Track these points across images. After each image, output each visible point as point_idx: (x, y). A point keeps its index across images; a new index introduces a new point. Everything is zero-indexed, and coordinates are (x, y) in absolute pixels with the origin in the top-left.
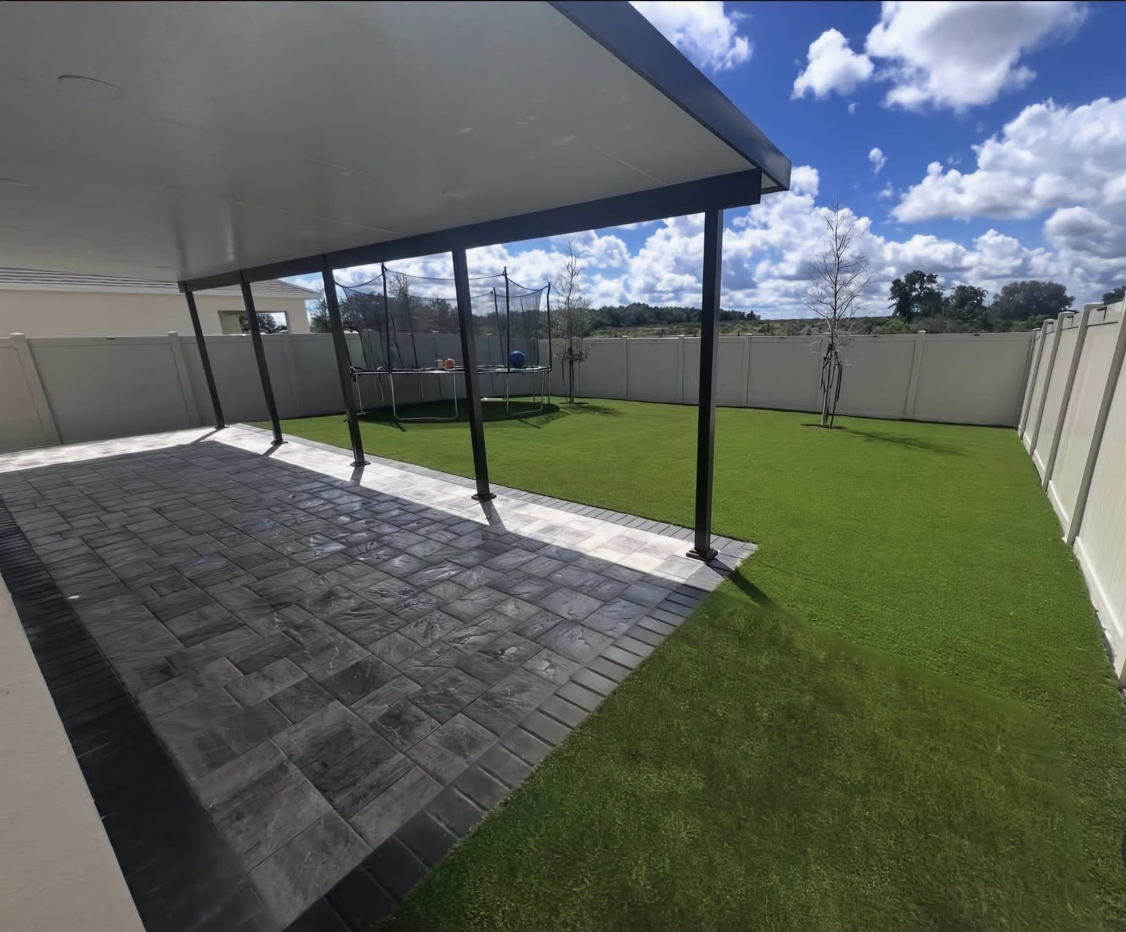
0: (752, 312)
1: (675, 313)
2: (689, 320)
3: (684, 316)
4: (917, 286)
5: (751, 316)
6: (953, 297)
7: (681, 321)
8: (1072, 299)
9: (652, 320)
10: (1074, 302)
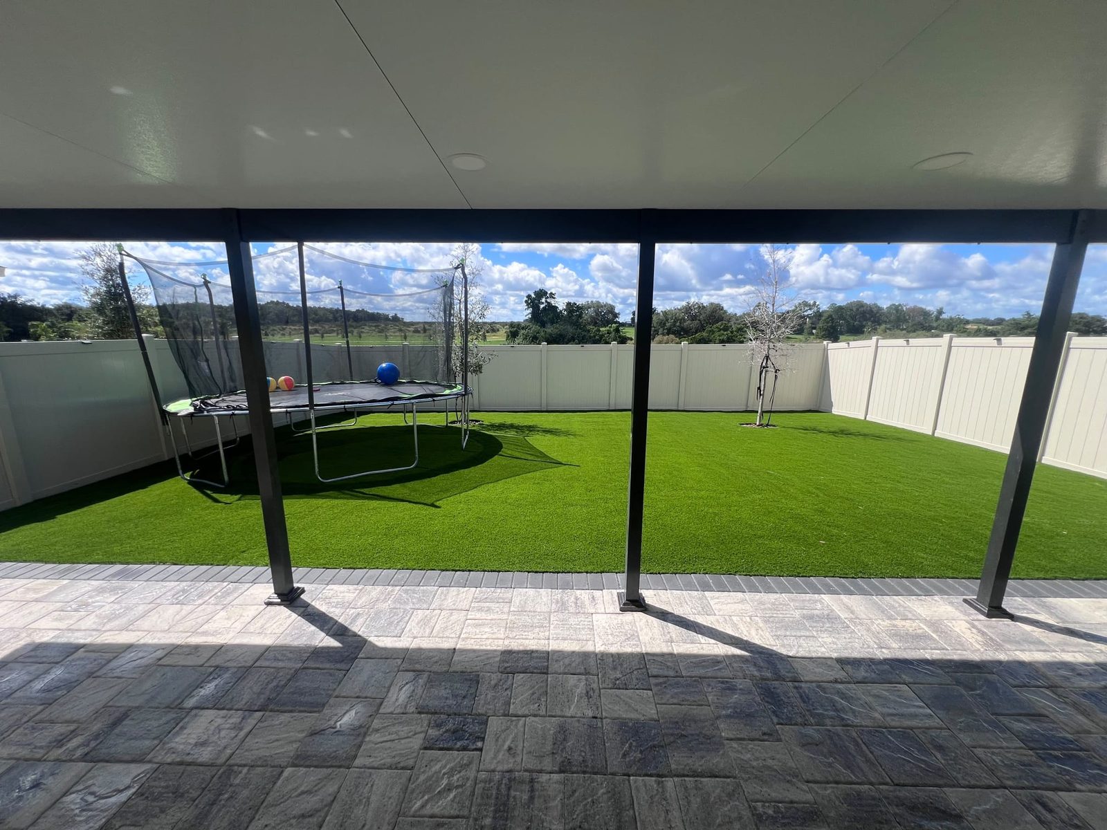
0: (396, 314)
1: (321, 313)
2: (336, 319)
3: (331, 317)
4: (543, 300)
5: (396, 319)
6: (565, 310)
7: (327, 320)
8: (619, 314)
9: (295, 319)
10: (620, 316)
